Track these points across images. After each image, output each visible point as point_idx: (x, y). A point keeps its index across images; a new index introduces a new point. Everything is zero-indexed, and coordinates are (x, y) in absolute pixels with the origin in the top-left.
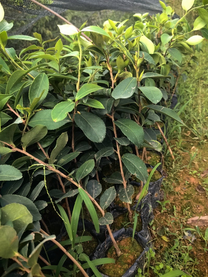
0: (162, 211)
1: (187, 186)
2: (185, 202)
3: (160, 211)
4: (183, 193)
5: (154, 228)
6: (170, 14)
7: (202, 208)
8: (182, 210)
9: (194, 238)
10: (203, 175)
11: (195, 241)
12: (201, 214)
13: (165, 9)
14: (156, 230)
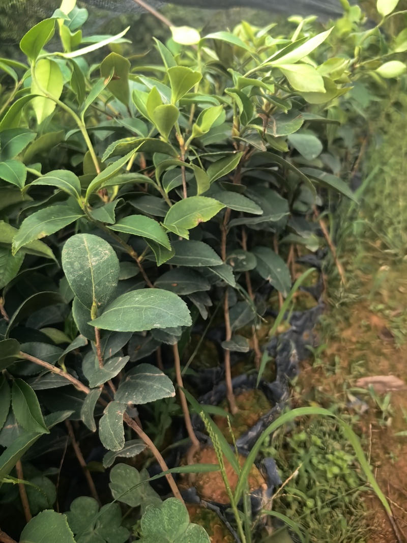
0: (315, 365)
1: (363, 329)
2: (357, 353)
3: (312, 365)
4: (354, 339)
5: (298, 389)
6: (358, 21)
7: (384, 364)
8: (350, 365)
9: (364, 407)
10: (393, 313)
11: (366, 412)
12: (383, 373)
13: (348, 11)
14: (300, 393)
